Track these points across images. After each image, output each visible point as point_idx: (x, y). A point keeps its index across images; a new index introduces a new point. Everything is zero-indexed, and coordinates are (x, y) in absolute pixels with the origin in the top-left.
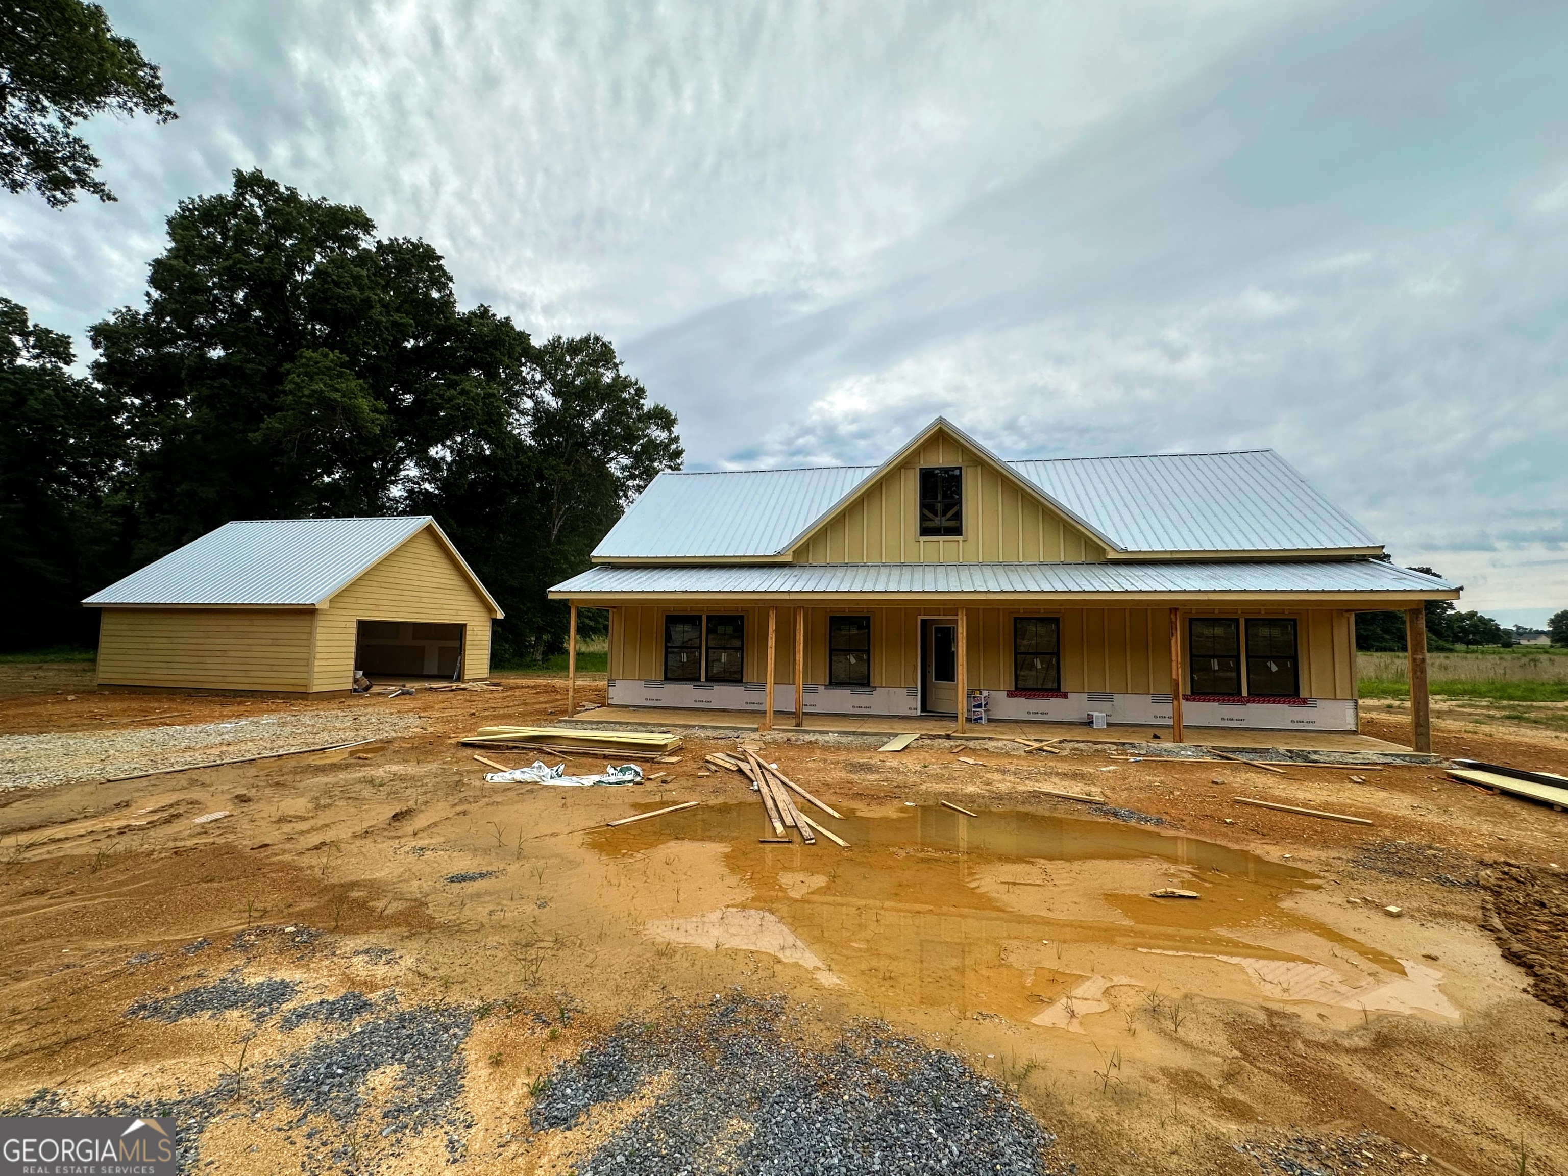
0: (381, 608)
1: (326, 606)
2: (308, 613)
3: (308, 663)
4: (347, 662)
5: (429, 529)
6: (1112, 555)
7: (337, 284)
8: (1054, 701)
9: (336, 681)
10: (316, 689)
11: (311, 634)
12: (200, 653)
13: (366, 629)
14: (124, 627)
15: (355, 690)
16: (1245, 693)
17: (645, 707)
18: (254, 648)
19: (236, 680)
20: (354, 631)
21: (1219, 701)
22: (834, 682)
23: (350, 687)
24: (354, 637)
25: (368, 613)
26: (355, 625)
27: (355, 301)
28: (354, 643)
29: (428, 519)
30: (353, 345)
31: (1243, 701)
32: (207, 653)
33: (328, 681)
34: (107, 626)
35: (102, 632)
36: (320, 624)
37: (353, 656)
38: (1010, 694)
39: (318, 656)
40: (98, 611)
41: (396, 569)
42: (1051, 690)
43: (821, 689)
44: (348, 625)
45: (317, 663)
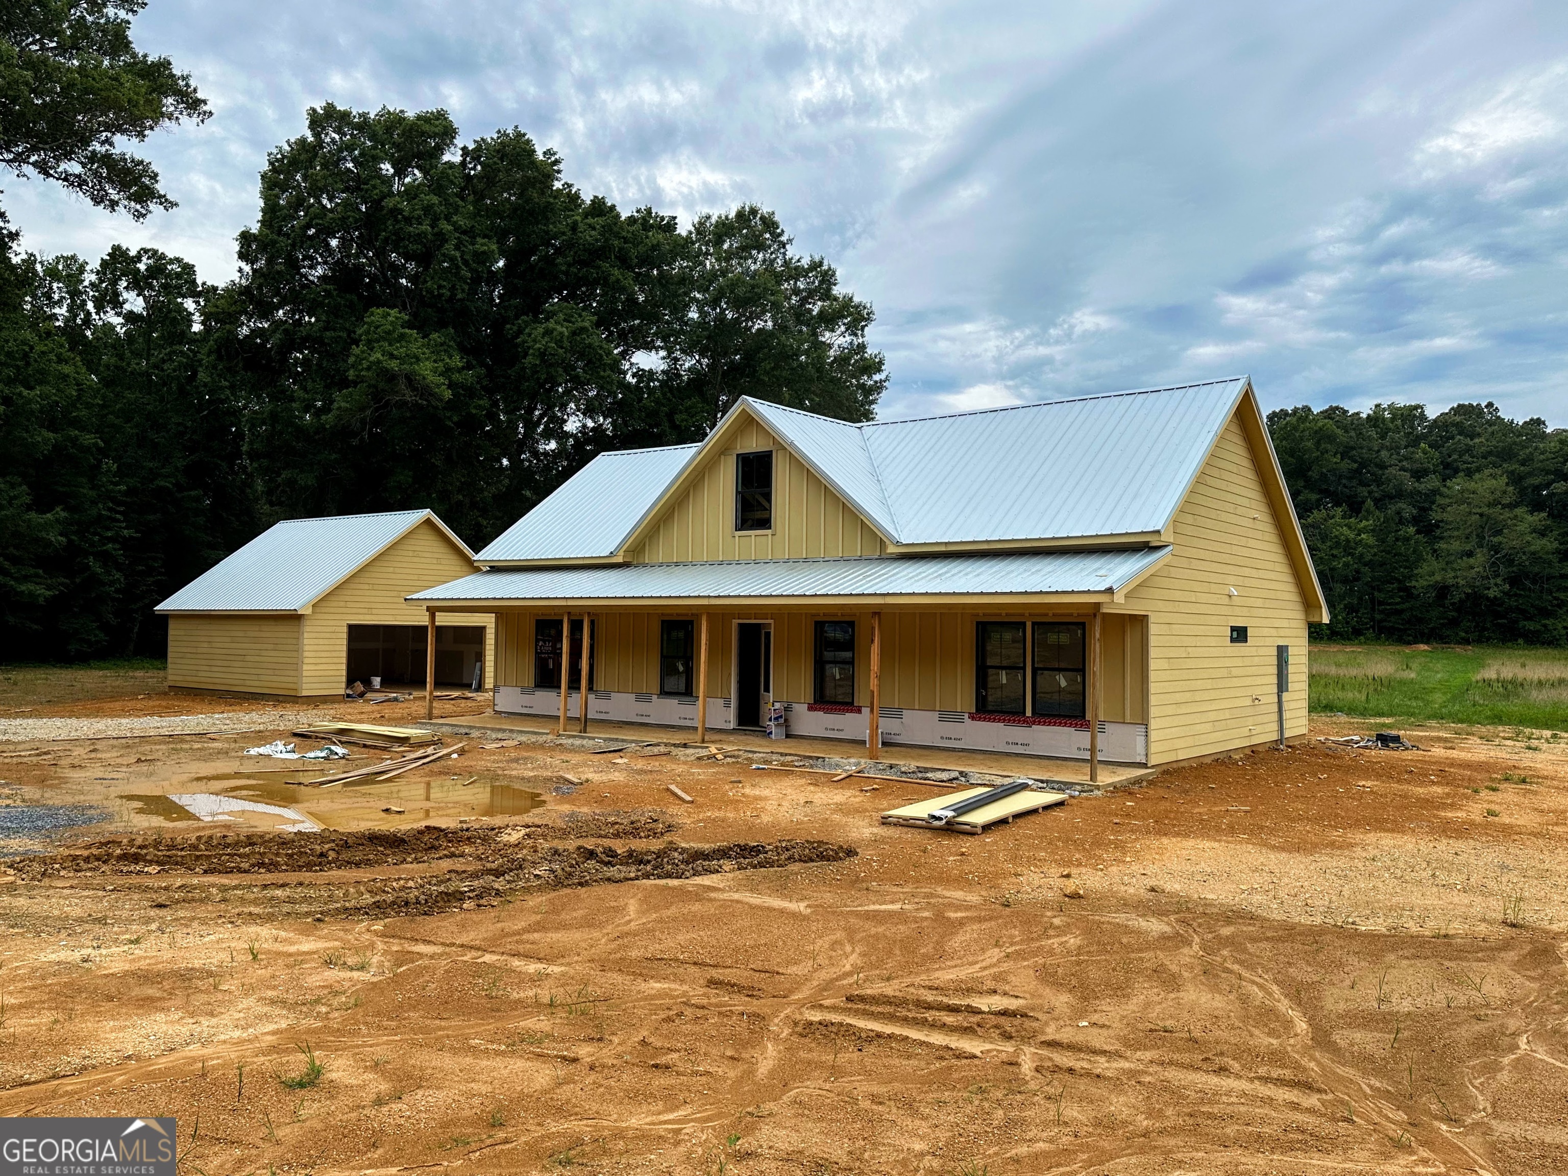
0: (374, 611)
1: (308, 611)
2: (292, 618)
3: (296, 666)
4: (339, 667)
5: (428, 522)
6: (892, 549)
7: (408, 220)
8: (849, 716)
9: (325, 685)
10: (305, 693)
11: (298, 638)
12: (229, 658)
13: (356, 633)
14: (182, 633)
15: (348, 696)
16: (1029, 713)
17: (521, 714)
18: (264, 653)
19: (252, 683)
20: (345, 636)
21: (1004, 721)
22: (664, 693)
23: (342, 692)
24: (345, 642)
25: (361, 617)
26: (345, 629)
27: (425, 237)
28: (345, 648)
29: (426, 513)
30: (427, 292)
31: (1028, 723)
32: (233, 658)
33: (315, 686)
34: (174, 631)
35: (170, 638)
36: (307, 629)
37: (344, 660)
38: (811, 708)
39: (306, 661)
40: (165, 618)
41: (391, 569)
42: (846, 704)
43: (655, 697)
44: (338, 629)
45: (305, 667)
